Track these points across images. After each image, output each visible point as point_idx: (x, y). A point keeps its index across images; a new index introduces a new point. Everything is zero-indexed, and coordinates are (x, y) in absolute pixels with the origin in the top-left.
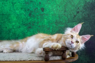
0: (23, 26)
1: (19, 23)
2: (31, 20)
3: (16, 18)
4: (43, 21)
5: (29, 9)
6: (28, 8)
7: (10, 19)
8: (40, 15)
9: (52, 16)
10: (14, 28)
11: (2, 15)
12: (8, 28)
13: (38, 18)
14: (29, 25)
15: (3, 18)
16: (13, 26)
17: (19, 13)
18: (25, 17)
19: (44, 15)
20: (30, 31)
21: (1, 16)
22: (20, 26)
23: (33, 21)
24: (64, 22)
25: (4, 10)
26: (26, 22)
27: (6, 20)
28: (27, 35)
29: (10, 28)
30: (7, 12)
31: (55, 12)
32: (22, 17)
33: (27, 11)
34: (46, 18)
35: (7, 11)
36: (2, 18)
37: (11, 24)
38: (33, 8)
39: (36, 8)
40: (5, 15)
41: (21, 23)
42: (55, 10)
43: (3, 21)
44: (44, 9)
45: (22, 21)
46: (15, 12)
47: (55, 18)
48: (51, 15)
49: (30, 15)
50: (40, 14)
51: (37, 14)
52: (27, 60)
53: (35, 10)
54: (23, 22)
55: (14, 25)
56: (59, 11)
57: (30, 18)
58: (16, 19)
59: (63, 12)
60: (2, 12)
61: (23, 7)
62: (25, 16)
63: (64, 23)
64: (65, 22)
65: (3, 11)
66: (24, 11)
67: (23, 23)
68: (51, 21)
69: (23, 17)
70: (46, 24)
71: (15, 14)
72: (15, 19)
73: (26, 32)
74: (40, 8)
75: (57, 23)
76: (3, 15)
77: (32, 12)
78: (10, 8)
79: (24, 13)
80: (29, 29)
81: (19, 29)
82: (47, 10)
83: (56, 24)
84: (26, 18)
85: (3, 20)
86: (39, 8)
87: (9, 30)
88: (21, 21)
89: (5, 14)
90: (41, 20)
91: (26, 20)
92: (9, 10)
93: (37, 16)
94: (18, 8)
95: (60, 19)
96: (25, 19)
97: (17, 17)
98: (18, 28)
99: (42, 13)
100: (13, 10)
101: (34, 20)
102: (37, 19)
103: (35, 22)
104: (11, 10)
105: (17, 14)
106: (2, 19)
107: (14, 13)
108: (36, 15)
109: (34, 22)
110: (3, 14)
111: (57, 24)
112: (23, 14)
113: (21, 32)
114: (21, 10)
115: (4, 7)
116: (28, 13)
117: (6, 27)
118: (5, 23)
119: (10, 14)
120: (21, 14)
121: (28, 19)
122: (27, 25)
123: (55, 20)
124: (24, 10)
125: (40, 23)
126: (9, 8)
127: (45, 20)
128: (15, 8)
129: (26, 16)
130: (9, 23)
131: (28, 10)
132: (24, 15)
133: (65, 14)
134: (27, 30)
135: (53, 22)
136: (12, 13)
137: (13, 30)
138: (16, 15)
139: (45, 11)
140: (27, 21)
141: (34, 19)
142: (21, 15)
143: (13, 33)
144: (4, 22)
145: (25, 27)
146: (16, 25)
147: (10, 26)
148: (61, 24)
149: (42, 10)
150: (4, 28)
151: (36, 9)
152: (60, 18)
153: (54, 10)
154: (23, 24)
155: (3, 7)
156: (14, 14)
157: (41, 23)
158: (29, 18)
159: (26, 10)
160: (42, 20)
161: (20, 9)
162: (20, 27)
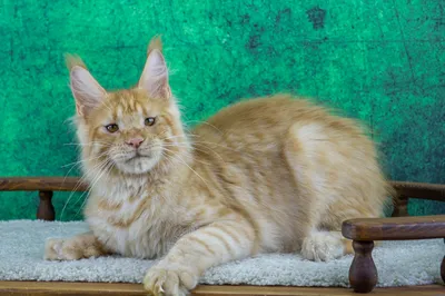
2: (257, 71)
4: (318, 76)
5: (247, 16)
6: (244, 10)
8: (306, 44)
9: (369, 49)
11: (118, 49)
13: (293, 61)
15: (121, 66)
19: (322, 47)
21: (114, 53)
23: (266, 76)
24: (434, 80)
25: (127, 26)
26: (231, 85)
30: (141, 34)
31: (385, 29)
32: (214, 60)
33: (238, 27)
34: (335, 62)
35: (141, 27)
38: (267, 10)
39: (282, 9)
40: (131, 47)
41: (209, 87)
42: (381, 15)
43: (123, 79)
44: (324, 12)
45: (214, 81)
46: (177, 33)
47: (384, 59)
48: (359, 44)
49: (252, 45)
50: (302, 39)
51: (290, 40)
52: (258, 283)
53: (278, 18)
54: (218, 85)
56: (408, 21)
59: (429, 26)
60: (115, 33)
61: (218, 7)
62: (225, 54)
63: (432, 87)
64: (437, 82)
65: (123, 28)
66: (220, 27)
67: (216, 90)
68: (365, 78)
70: (334, 90)
74: (302, 6)
75: (392, 85)
76: (123, 47)
77: (263, 30)
78: (156, 14)
79: (223, 37)
82: (340, 16)
83: (391, 90)
84: (235, 60)
85: (120, 75)
86: (298, 7)
88: (208, 80)
89: (128, 42)
90: (310, 72)
91: (233, 74)
92: (150, 22)
93: (287, 53)
94: (191, 11)
95: (411, 66)
96: (228, 66)
98: (193, 114)
99: (315, 35)
100: (168, 25)
101: (274, 74)
102: (291, 66)
103: (278, 79)
104: (158, 24)
105: (188, 44)
106: (117, 69)
107: (171, 37)
108: (281, 47)
109: (275, 83)
111: (394, 93)
112: (216, 42)
114: (208, 20)
115: (125, 8)
116: (242, 36)
120: (206, 42)
121: (241, 68)
123: (383, 68)
124: (222, 21)
125: (302, 84)
126: (150, 16)
127: (332, 70)
128: (178, 14)
129: (234, 52)
131: (242, 23)
132: (224, 46)
133: (438, 40)
135: (375, 79)
138: (183, 49)
139: (332, 26)
140: (239, 75)
141: (273, 67)
144: (125, 82)
148: (415, 93)
149: (312, 18)
151: (282, 15)
152: (410, 58)
153: (377, 19)
155: (120, 7)
156: (174, 46)
157: (308, 86)
158: (245, 60)
159: (230, 23)
160: (315, 73)
161: (205, 17)
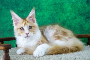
0: (80, 16)
1: (75, 13)
3: (71, 7)
7: (63, 9)
10: (68, 20)
12: (62, 20)
14: (87, 14)
16: (68, 17)
17: (75, 1)
18: (82, 6)
20: (89, 23)
22: (77, 16)
27: (59, 10)
28: (85, 27)
29: (64, 20)
36: (55, 8)
37: (65, 15)
55: (69, 15)
57: (88, 6)
58: (71, 9)
69: (79, 5)
71: (69, 2)
72: (69, 8)
73: (84, 24)
80: (88, 20)
81: (74, 20)
87: (63, 22)
97: (72, 5)
110: (56, 3)
113: (78, 24)
117: (60, 19)
118: (58, 13)
119: (64, 3)
122: (85, 15)
130: (63, 14)
134: (85, 21)
136: (66, 2)
137: (68, 22)
142: (76, 4)
143: (68, 25)
145: (82, 18)
146: (71, 16)
147: (64, 17)
150: (57, 19)
154: (80, 14)
162: (76, 18)
